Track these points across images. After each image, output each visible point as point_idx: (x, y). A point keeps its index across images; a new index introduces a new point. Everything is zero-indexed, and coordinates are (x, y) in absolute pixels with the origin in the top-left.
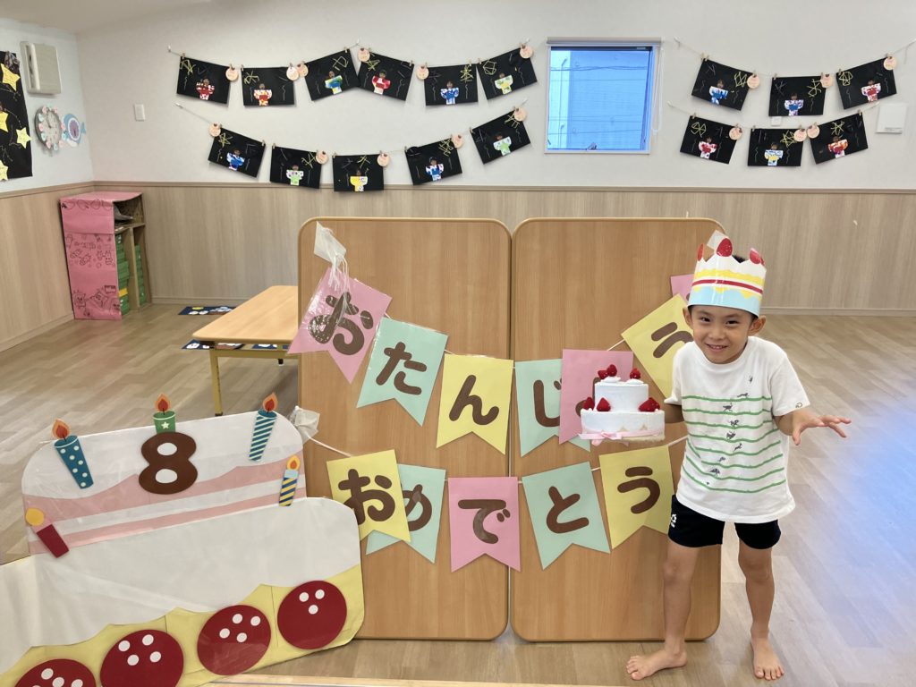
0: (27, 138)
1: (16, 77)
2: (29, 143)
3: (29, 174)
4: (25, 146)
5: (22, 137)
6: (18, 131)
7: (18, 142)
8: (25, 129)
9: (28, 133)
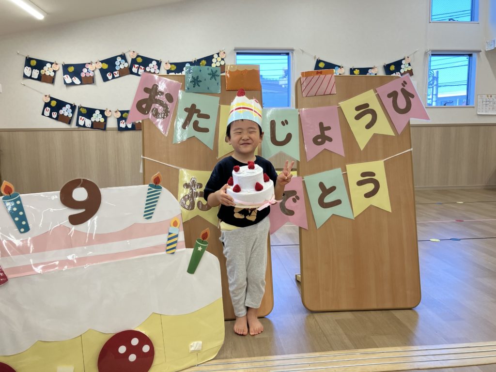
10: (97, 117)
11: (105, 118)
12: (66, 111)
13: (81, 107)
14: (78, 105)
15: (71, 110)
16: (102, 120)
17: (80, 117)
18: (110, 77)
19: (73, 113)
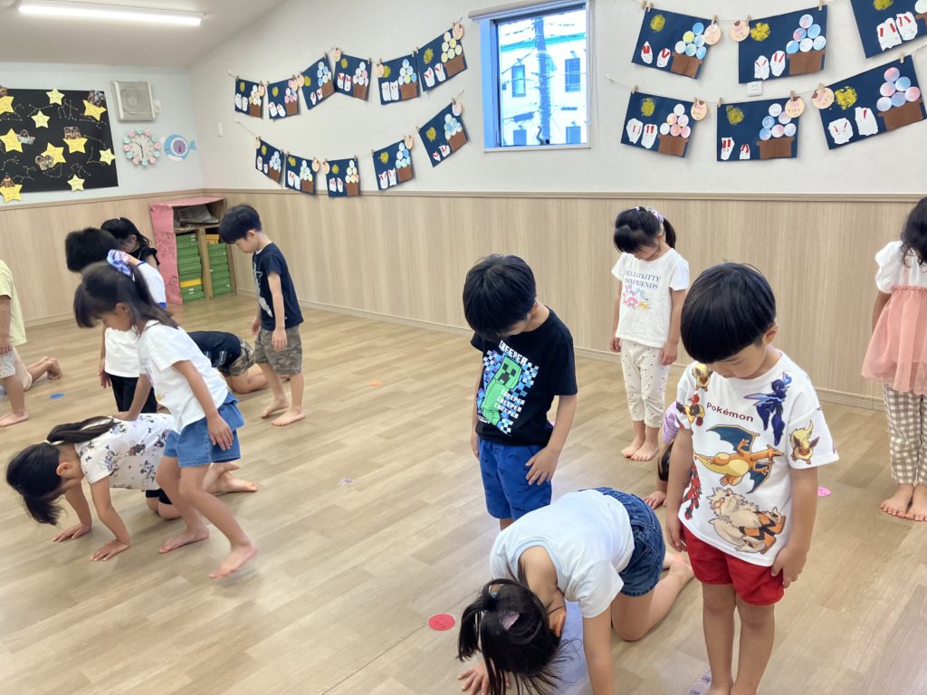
0: (112, 157)
1: (103, 110)
2: (113, 161)
3: (117, 185)
4: (109, 163)
5: (106, 157)
6: (102, 152)
7: (102, 160)
8: (109, 150)
9: (113, 153)
10: (305, 174)
11: (314, 174)
12: (275, 163)
13: (289, 155)
14: (285, 152)
15: (279, 160)
16: (311, 179)
17: (289, 172)
18: (314, 101)
19: (282, 165)
